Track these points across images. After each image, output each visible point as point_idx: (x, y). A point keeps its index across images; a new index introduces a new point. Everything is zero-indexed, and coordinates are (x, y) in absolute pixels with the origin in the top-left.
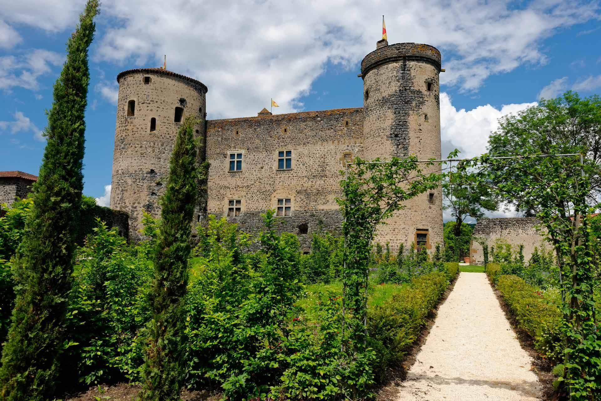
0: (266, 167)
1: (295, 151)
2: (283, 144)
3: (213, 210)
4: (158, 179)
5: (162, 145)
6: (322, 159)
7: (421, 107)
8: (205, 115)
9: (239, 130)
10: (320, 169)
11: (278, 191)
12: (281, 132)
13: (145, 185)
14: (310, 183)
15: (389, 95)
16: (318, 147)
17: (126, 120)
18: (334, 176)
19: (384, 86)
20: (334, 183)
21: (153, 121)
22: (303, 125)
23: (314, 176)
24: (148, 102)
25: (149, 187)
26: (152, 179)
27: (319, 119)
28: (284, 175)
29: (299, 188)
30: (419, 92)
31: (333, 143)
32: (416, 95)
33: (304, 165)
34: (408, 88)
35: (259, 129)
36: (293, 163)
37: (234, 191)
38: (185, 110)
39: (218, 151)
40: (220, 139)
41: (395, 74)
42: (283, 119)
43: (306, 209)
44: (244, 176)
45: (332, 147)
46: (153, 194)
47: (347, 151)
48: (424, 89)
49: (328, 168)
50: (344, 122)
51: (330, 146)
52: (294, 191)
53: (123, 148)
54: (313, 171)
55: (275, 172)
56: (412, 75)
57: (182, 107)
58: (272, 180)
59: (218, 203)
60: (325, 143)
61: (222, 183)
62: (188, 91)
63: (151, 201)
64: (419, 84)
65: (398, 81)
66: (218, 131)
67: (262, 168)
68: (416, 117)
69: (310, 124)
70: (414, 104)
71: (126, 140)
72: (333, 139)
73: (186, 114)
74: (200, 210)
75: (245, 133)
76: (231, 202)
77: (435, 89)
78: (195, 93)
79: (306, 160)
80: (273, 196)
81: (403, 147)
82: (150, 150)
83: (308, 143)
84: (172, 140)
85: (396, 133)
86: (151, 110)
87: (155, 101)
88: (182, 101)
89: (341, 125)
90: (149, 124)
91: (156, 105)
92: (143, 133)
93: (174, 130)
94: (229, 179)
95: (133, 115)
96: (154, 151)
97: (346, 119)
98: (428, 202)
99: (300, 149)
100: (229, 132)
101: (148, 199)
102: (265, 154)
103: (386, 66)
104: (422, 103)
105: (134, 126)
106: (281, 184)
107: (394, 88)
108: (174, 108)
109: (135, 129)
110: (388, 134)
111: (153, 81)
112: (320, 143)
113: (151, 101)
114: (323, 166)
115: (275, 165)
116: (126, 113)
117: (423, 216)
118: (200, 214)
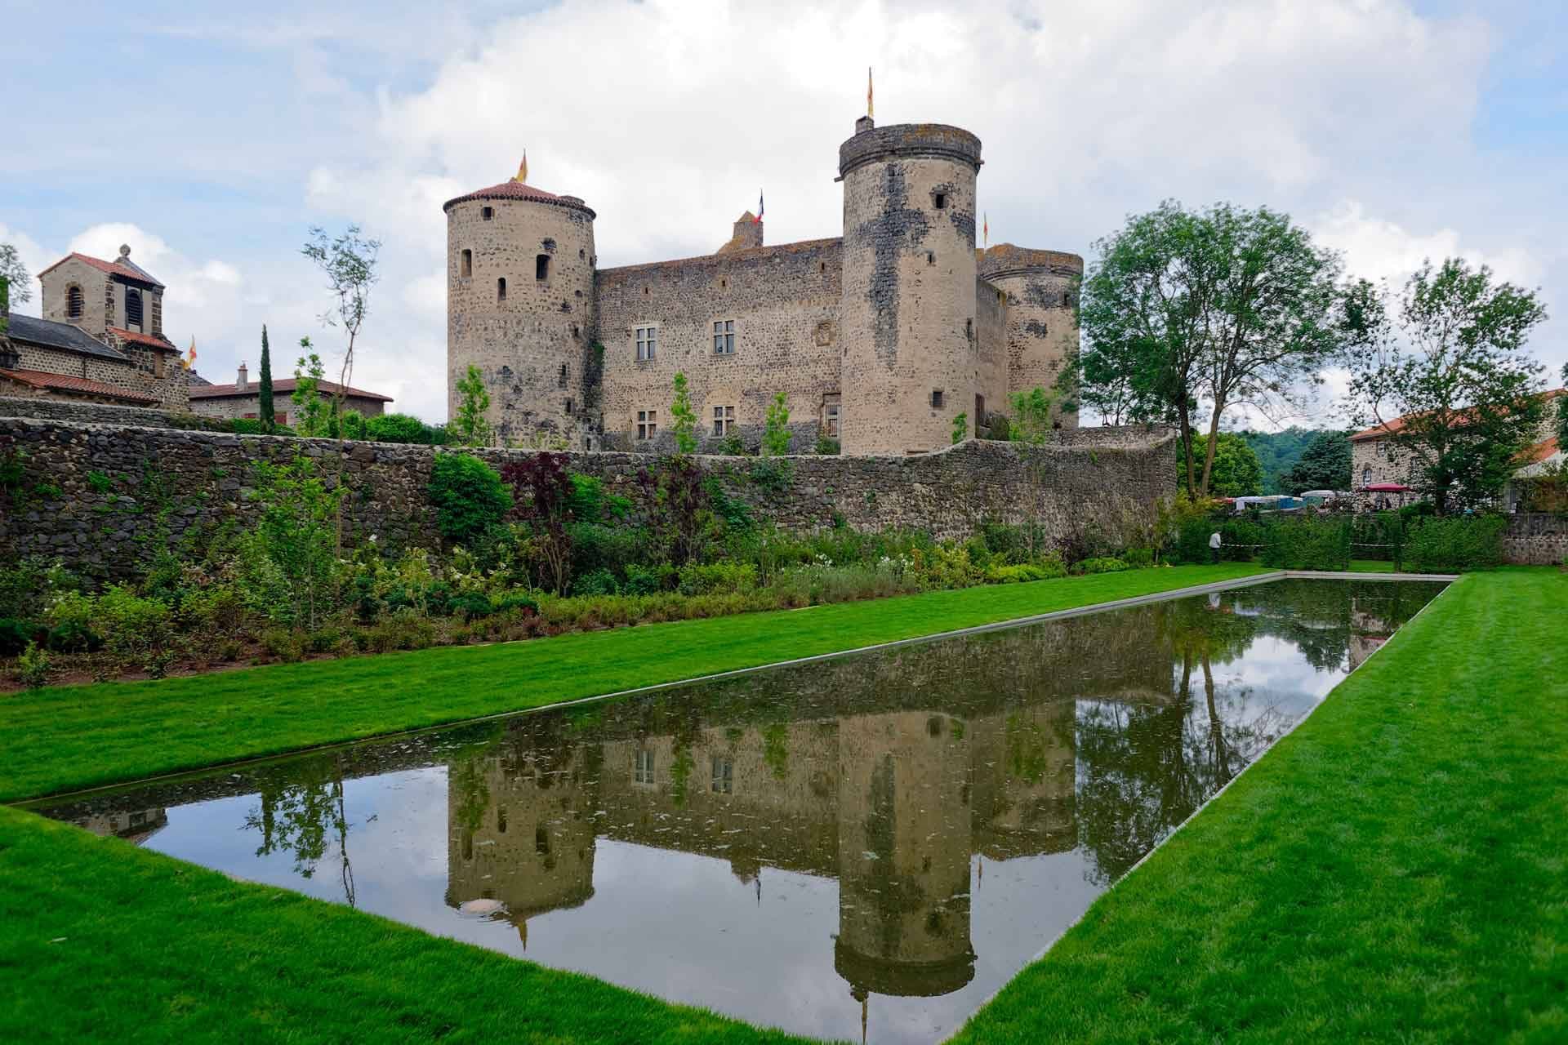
0: (694, 352)
1: (740, 322)
2: (720, 309)
3: (613, 429)
4: (515, 381)
5: (519, 323)
6: (784, 334)
7: (921, 240)
8: (592, 262)
9: (650, 286)
10: (780, 352)
11: (714, 393)
12: (716, 285)
13: (496, 393)
14: (764, 377)
15: (869, 222)
16: (777, 312)
17: (461, 283)
18: (803, 362)
19: (862, 205)
20: (802, 376)
21: (502, 282)
22: (751, 272)
23: (770, 364)
24: (491, 251)
25: (503, 397)
26: (506, 381)
27: (778, 260)
28: (724, 365)
29: (746, 387)
30: (918, 214)
31: (801, 303)
32: (913, 220)
33: (753, 345)
34: (899, 207)
35: (681, 283)
36: (737, 343)
37: (644, 395)
38: (553, 257)
39: (617, 325)
40: (619, 303)
41: (878, 183)
42: (720, 263)
43: (759, 422)
44: (659, 368)
45: (799, 311)
46: (509, 406)
47: (824, 318)
48: (928, 207)
49: (793, 349)
50: (818, 265)
51: (796, 311)
52: (740, 392)
53: (459, 332)
54: (769, 355)
55: (708, 359)
56: (906, 183)
57: (549, 254)
58: (703, 373)
59: (621, 416)
60: (787, 305)
61: (625, 382)
62: (558, 225)
63: (507, 418)
64: (919, 199)
65: (883, 195)
66: (616, 290)
67: (688, 353)
68: (911, 259)
69: (763, 270)
70: (908, 236)
71: (463, 319)
72: (802, 297)
73: (554, 265)
74: (591, 429)
75: (660, 290)
76: (641, 415)
77: (951, 203)
78: (571, 226)
79: (758, 335)
80: (706, 401)
81: (889, 313)
82: (499, 334)
83: (760, 305)
84: (534, 313)
85: (877, 289)
86: (498, 265)
87: (502, 248)
88: (548, 243)
89: (813, 273)
90: (496, 290)
91: (504, 255)
92: (488, 305)
93: (536, 295)
94: (636, 374)
95: (470, 274)
96: (505, 334)
97: (821, 259)
98: (928, 406)
99: (749, 316)
100: (633, 291)
101: (501, 415)
102: (691, 327)
103: (864, 168)
104: (924, 233)
105: (473, 294)
106: (718, 380)
107: (876, 208)
108: (535, 256)
109: (474, 300)
110: (866, 290)
111: (496, 213)
112: (779, 304)
113: (498, 249)
114: (785, 346)
115: (709, 348)
116: (460, 273)
117: (921, 430)
118: (591, 437)
